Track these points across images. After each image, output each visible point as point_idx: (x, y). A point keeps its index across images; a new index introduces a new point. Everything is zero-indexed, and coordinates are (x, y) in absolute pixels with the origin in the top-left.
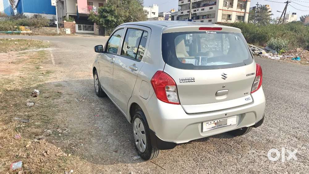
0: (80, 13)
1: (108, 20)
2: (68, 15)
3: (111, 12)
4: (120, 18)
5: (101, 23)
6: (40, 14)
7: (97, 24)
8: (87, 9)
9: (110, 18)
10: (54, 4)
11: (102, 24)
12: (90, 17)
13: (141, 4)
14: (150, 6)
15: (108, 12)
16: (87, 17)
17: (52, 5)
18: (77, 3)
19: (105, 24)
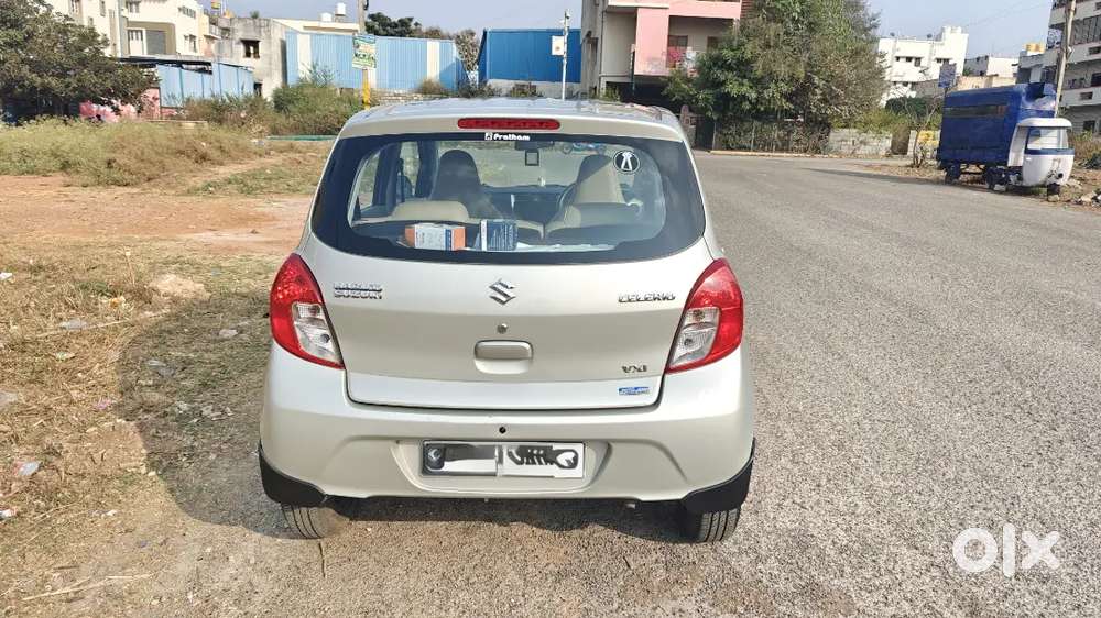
0: (642, 73)
1: (727, 97)
2: (604, 81)
3: (742, 67)
4: (772, 85)
5: (701, 104)
6: (533, 83)
7: (691, 110)
8: (664, 58)
9: (733, 89)
10: (558, 49)
11: (705, 109)
12: (670, 87)
13: (866, 30)
14: (929, 36)
15: (730, 68)
16: (663, 87)
17: (554, 52)
18: (634, 42)
19: (716, 108)
